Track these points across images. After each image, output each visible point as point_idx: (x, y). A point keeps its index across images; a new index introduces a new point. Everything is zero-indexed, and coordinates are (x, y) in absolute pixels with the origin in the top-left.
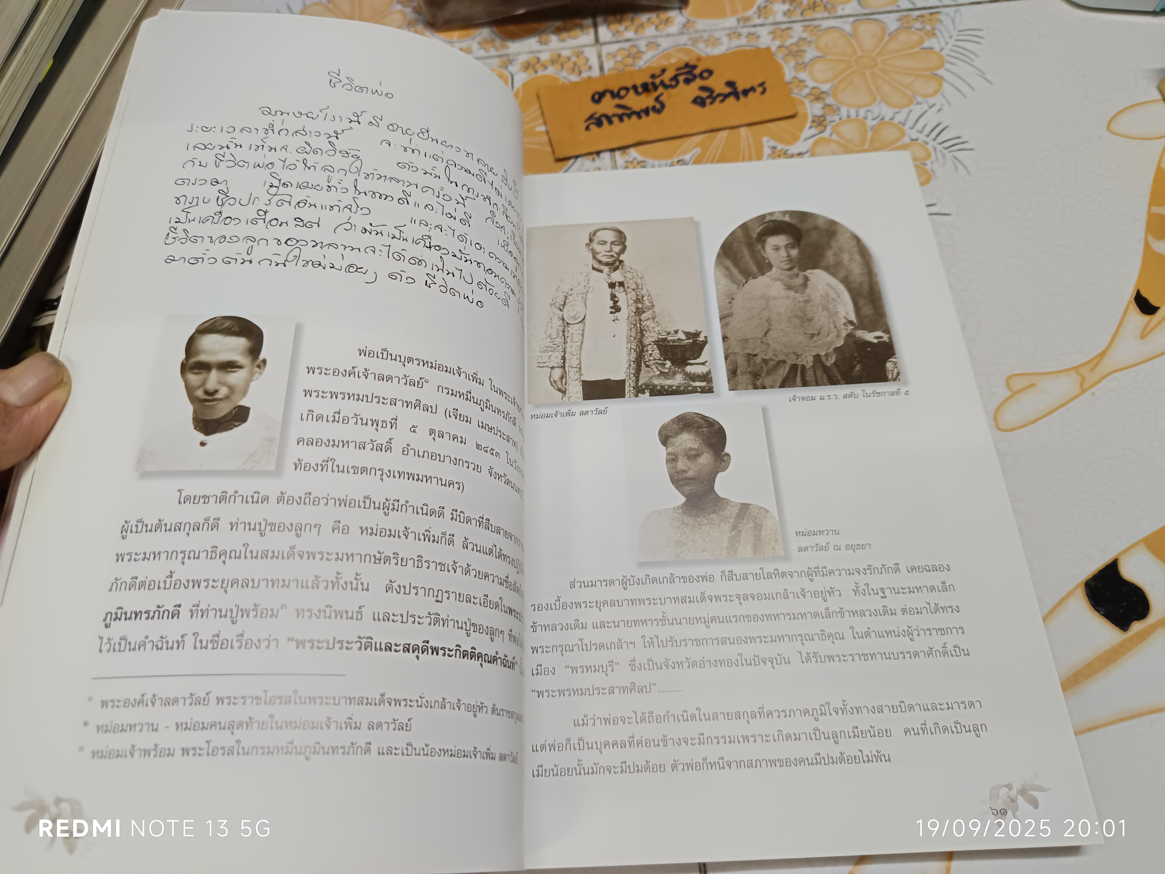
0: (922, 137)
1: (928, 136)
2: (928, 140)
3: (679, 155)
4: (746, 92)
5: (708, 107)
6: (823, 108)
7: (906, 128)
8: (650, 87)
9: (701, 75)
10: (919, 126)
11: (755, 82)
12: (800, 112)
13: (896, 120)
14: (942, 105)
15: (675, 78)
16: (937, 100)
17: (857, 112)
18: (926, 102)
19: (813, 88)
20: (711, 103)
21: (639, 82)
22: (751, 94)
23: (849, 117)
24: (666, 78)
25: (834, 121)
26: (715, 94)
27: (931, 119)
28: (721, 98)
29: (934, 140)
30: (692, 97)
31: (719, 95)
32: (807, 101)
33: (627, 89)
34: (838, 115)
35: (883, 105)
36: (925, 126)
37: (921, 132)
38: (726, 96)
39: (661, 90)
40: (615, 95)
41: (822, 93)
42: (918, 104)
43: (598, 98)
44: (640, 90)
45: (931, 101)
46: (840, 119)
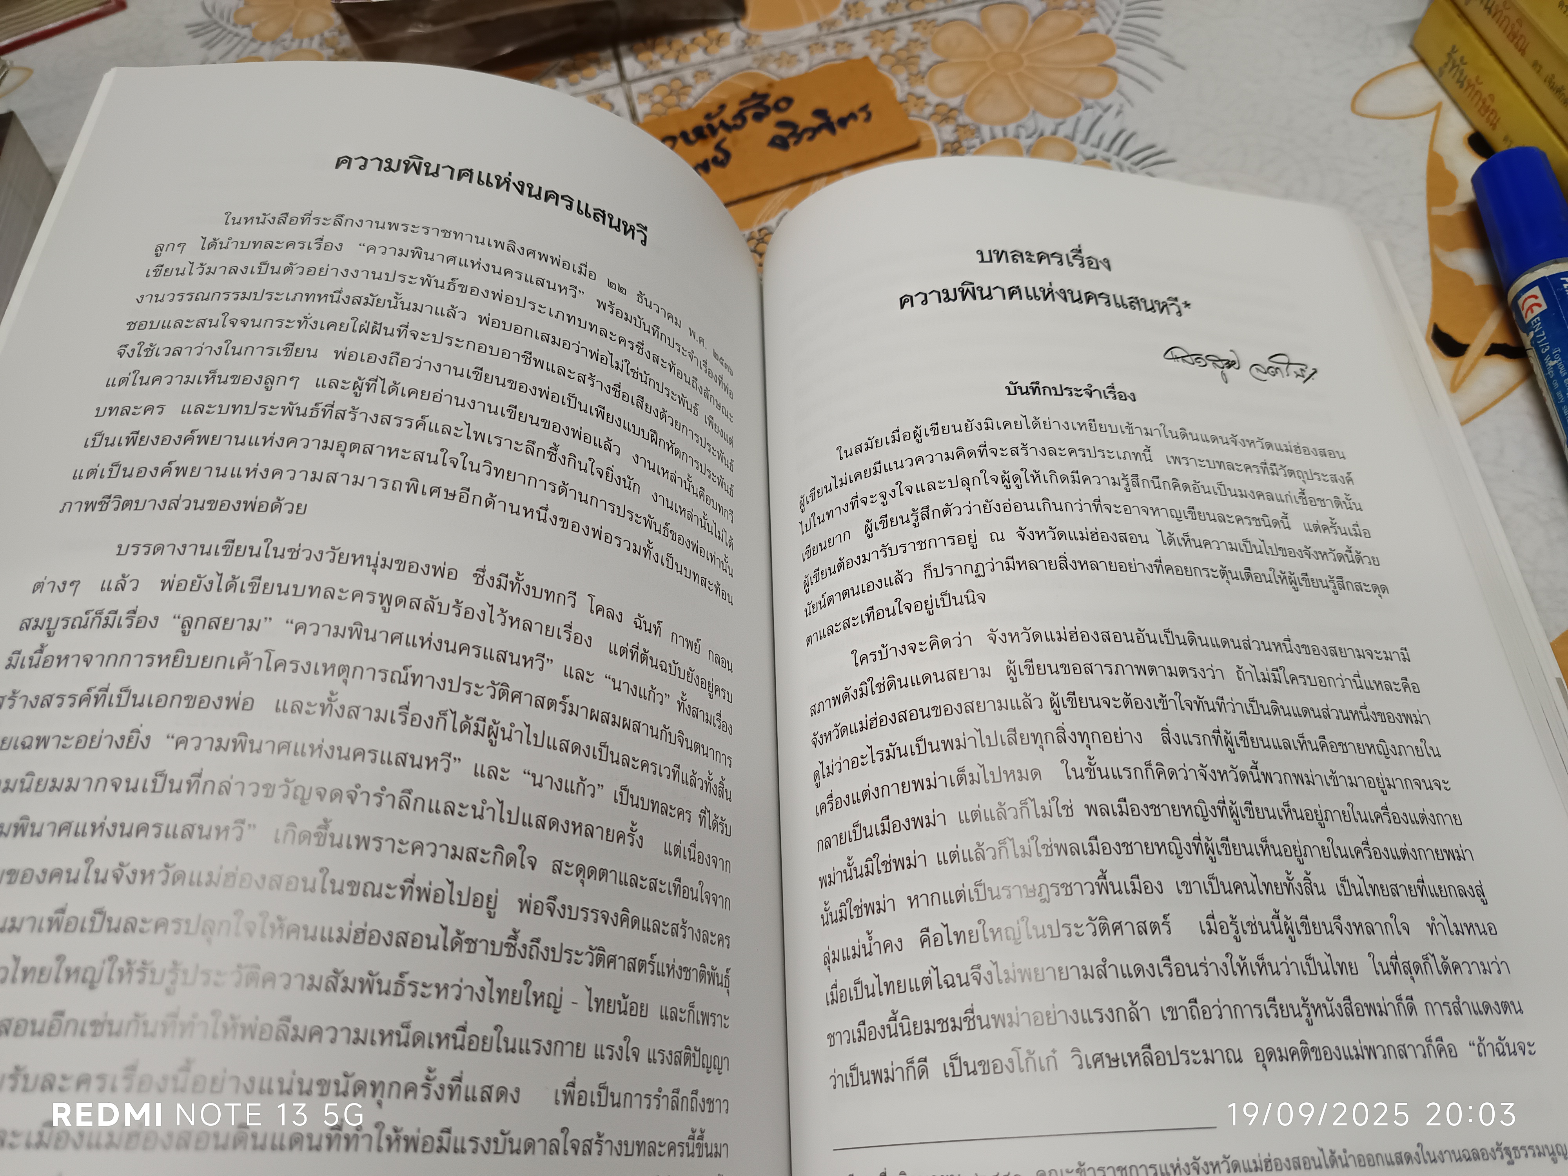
0: (1100, 153)
1: (1108, 149)
2: (1110, 155)
3: (759, 222)
4: (843, 122)
5: (792, 148)
6: (956, 131)
7: (1076, 143)
8: (707, 131)
9: (777, 107)
10: (1094, 138)
11: (855, 106)
12: (924, 139)
13: (1061, 133)
14: (1121, 106)
15: (740, 115)
16: (1113, 99)
17: (1004, 130)
18: (1099, 104)
19: (938, 105)
20: (796, 143)
21: (689, 128)
22: (851, 123)
23: (993, 137)
24: (728, 116)
25: (973, 147)
26: (799, 130)
27: (1109, 126)
28: (810, 134)
29: (1118, 154)
30: (768, 137)
31: (805, 130)
32: (931, 124)
33: (674, 139)
34: (977, 137)
35: (1039, 115)
36: (1101, 138)
37: (1098, 146)
38: (815, 131)
39: (721, 133)
41: (952, 110)
42: (1087, 108)
44: (692, 137)
45: (1106, 101)
46: (982, 142)
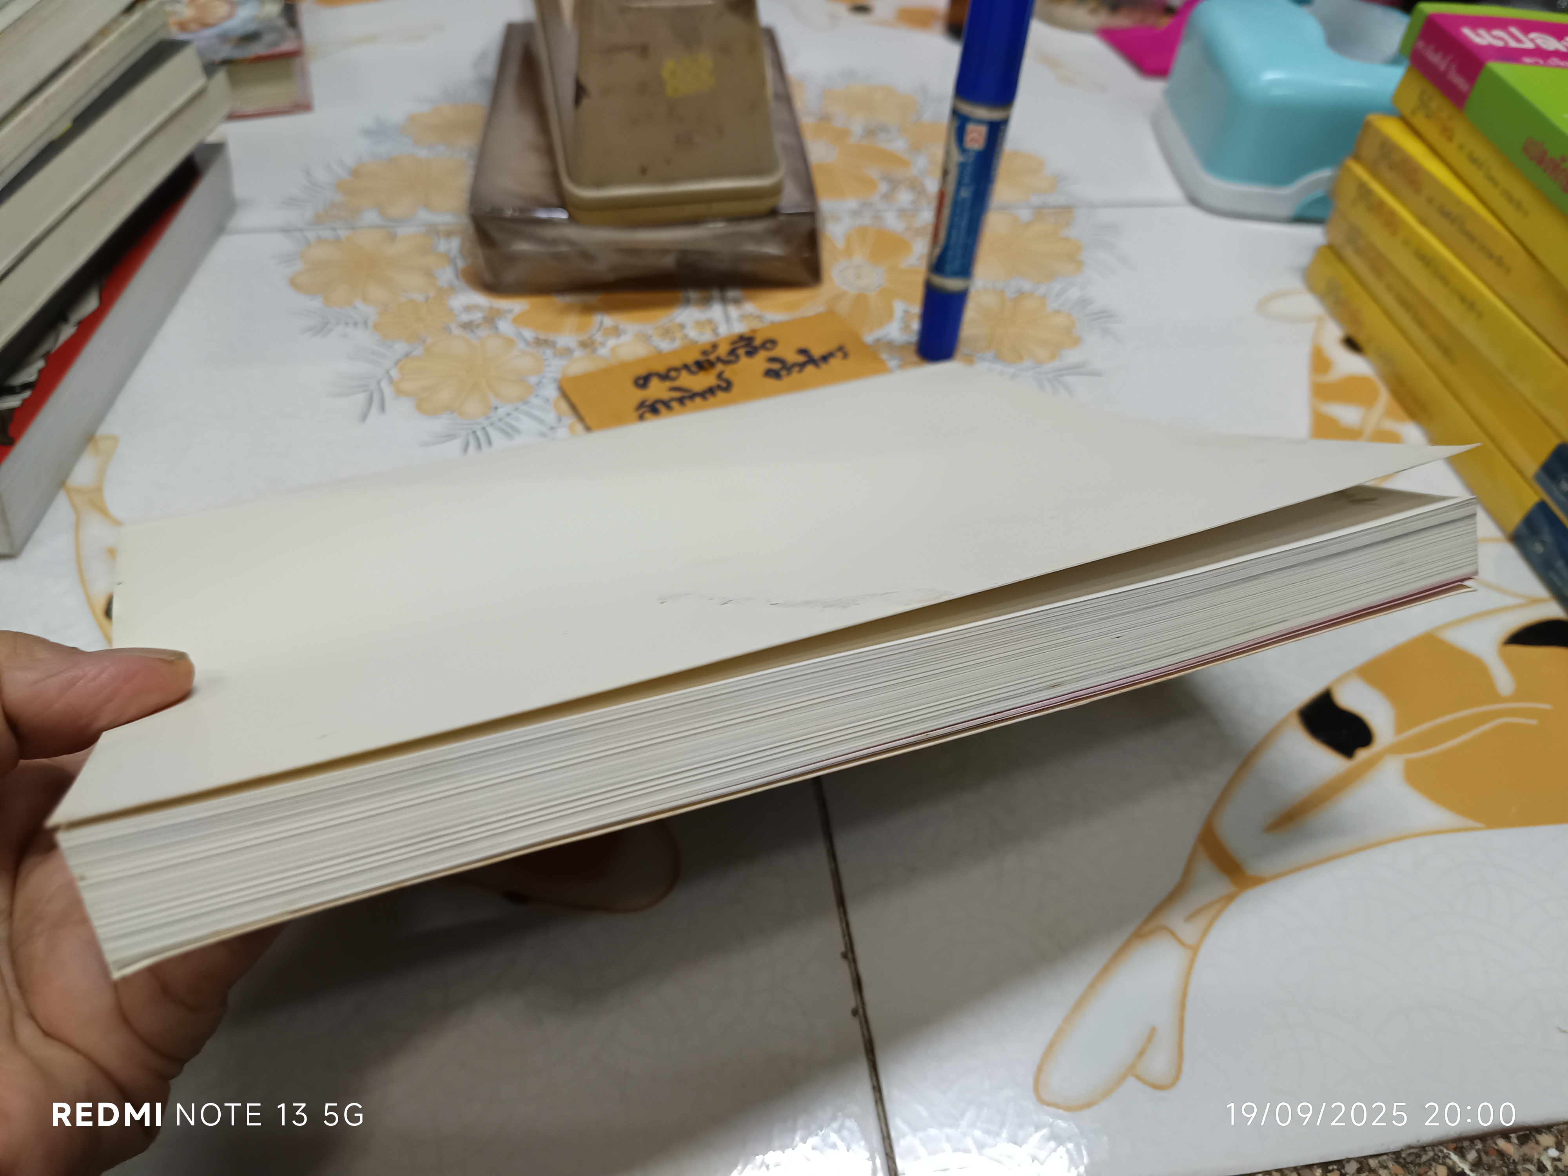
4: (825, 358)
5: (785, 378)
8: (706, 365)
9: (763, 347)
11: (832, 347)
15: (733, 352)
20: (788, 374)
21: (689, 361)
22: (831, 359)
24: (723, 351)
26: (788, 365)
28: (798, 368)
30: (762, 370)
31: (794, 365)
33: (676, 369)
38: (803, 365)
39: (720, 366)
40: (664, 377)
43: (643, 382)
